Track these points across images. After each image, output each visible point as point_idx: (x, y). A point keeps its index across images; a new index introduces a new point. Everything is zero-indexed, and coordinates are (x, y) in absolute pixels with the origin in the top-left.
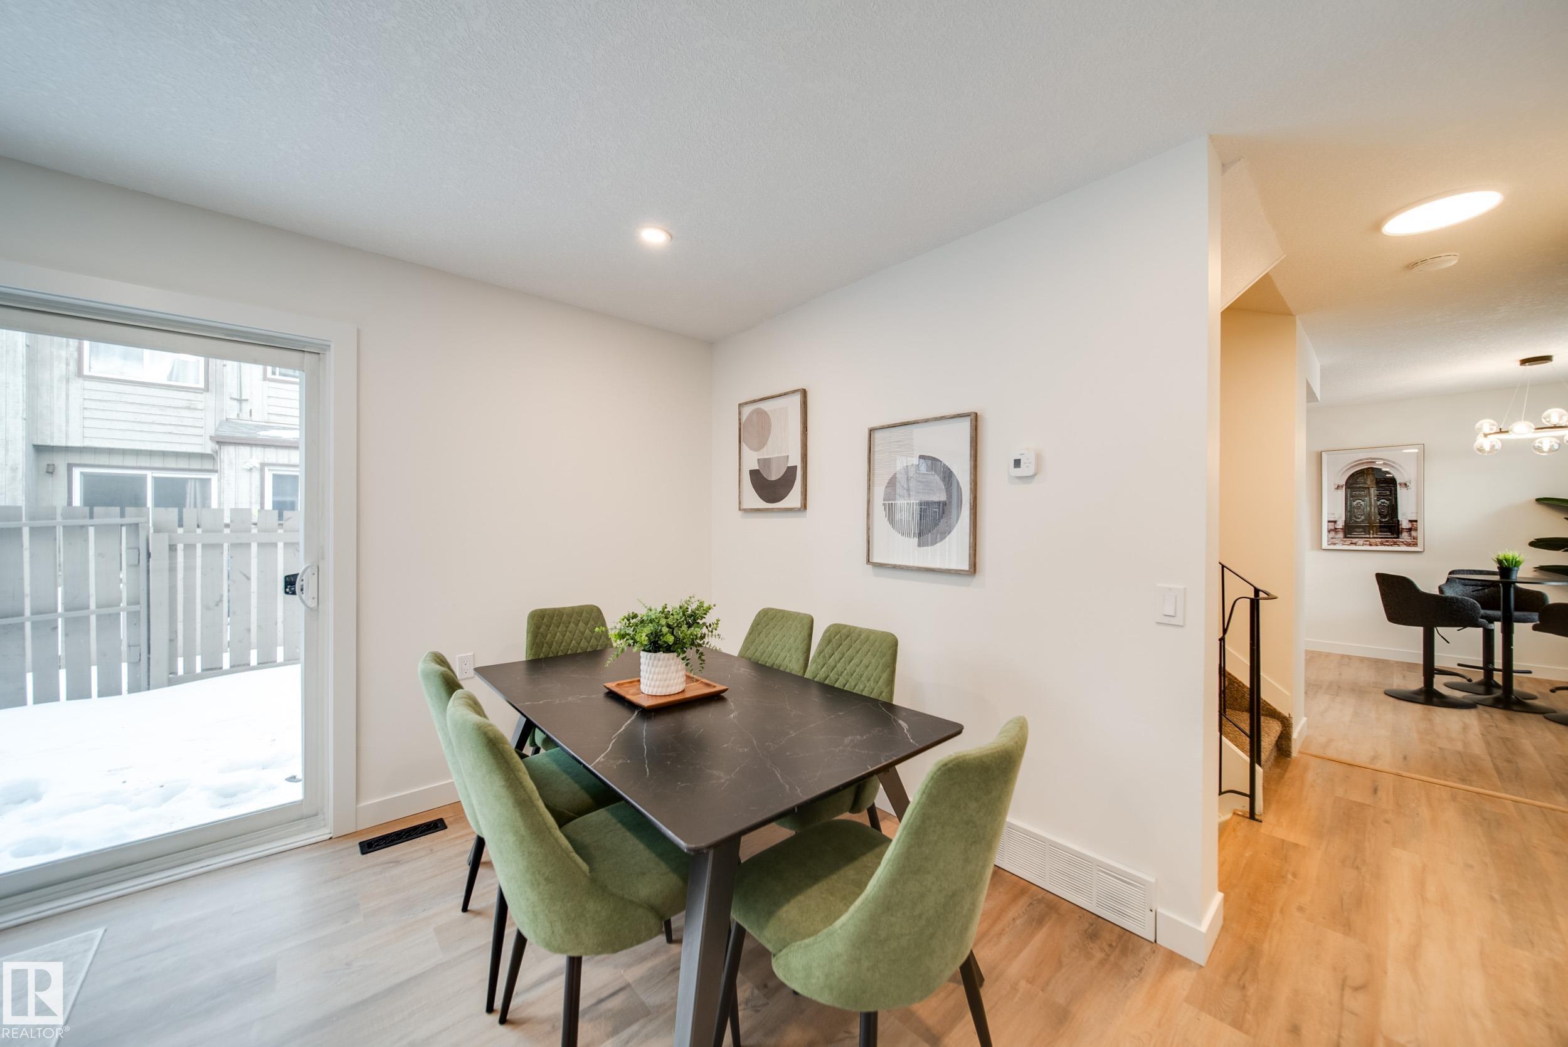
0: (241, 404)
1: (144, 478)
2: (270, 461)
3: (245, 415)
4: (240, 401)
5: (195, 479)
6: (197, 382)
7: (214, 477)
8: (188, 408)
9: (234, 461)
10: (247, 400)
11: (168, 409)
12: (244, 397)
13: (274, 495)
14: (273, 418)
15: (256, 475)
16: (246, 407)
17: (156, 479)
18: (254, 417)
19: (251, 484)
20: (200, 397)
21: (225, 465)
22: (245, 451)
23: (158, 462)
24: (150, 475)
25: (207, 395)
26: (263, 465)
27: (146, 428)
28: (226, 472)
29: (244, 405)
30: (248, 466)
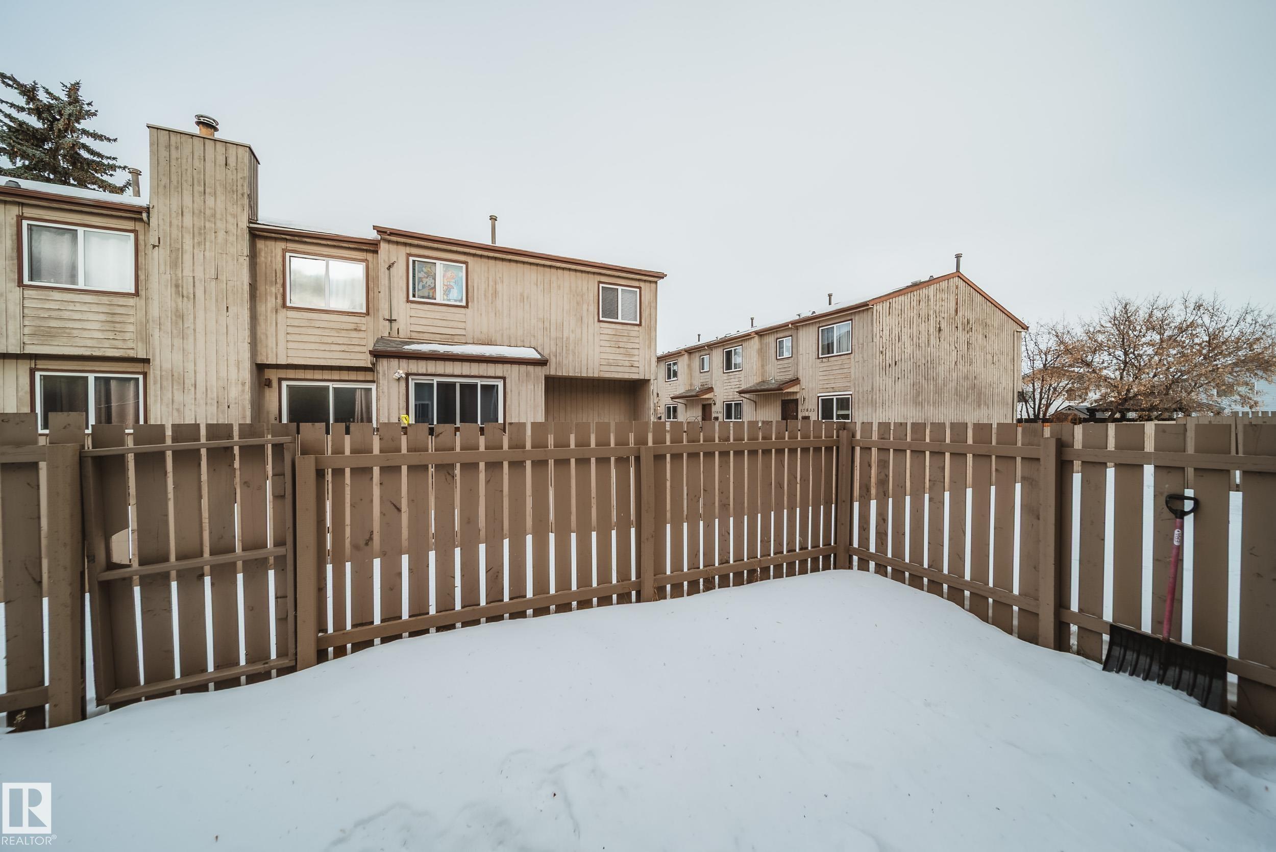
0: (391, 322)
1: (327, 388)
2: (413, 372)
3: (395, 333)
4: (391, 321)
5: (361, 388)
6: (361, 308)
7: (373, 387)
8: (356, 330)
9: (386, 372)
10: (395, 320)
11: (342, 331)
12: (393, 318)
13: (416, 400)
14: (414, 335)
15: (403, 384)
16: (395, 326)
17: (335, 389)
18: (401, 335)
19: (399, 392)
20: (364, 320)
21: (381, 376)
22: (394, 362)
23: (336, 375)
24: (331, 385)
25: (368, 318)
26: (408, 375)
27: (327, 347)
28: (381, 382)
29: (394, 324)
30: (397, 376)
